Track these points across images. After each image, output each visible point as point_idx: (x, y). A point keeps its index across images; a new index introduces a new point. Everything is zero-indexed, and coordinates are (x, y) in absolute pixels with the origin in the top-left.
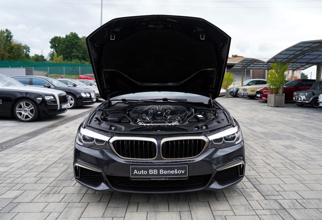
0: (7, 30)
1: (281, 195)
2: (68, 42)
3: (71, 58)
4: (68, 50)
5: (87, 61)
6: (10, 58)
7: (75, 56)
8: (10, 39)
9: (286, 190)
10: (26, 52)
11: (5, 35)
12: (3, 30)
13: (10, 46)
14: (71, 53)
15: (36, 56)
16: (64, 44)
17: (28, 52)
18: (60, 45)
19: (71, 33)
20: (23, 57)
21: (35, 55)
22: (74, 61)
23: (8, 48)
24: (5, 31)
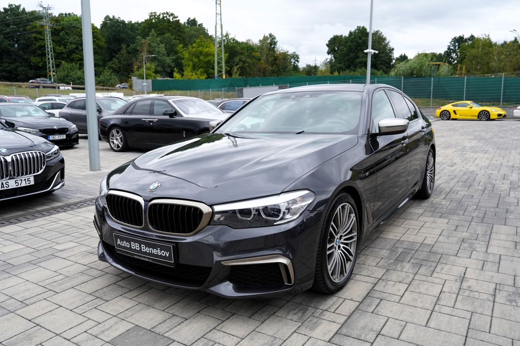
0: (271, 35)
2: (352, 41)
3: (356, 67)
4: (351, 54)
5: (379, 70)
6: (273, 72)
7: (360, 64)
8: (274, 47)
10: (294, 63)
11: (269, 41)
12: (266, 36)
13: (273, 56)
14: (355, 59)
15: (309, 66)
16: (345, 46)
17: (297, 62)
18: (340, 47)
19: (358, 27)
20: (290, 70)
21: (307, 66)
22: (358, 72)
23: (271, 59)
24: (269, 36)
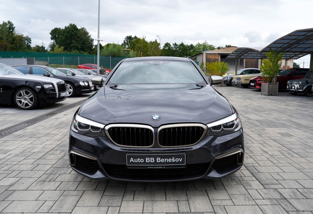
0: (9, 22)
1: (280, 184)
2: (67, 33)
3: (71, 49)
4: (68, 41)
5: (86, 52)
6: (12, 49)
7: (74, 47)
8: (12, 31)
9: (285, 179)
10: (27, 43)
11: (8, 26)
12: (5, 22)
13: (12, 37)
14: (70, 44)
15: (38, 46)
16: (63, 35)
17: (29, 43)
18: (60, 36)
19: (70, 24)
20: (24, 48)
21: (36, 46)
22: (73, 52)
23: (10, 39)
24: (7, 23)
